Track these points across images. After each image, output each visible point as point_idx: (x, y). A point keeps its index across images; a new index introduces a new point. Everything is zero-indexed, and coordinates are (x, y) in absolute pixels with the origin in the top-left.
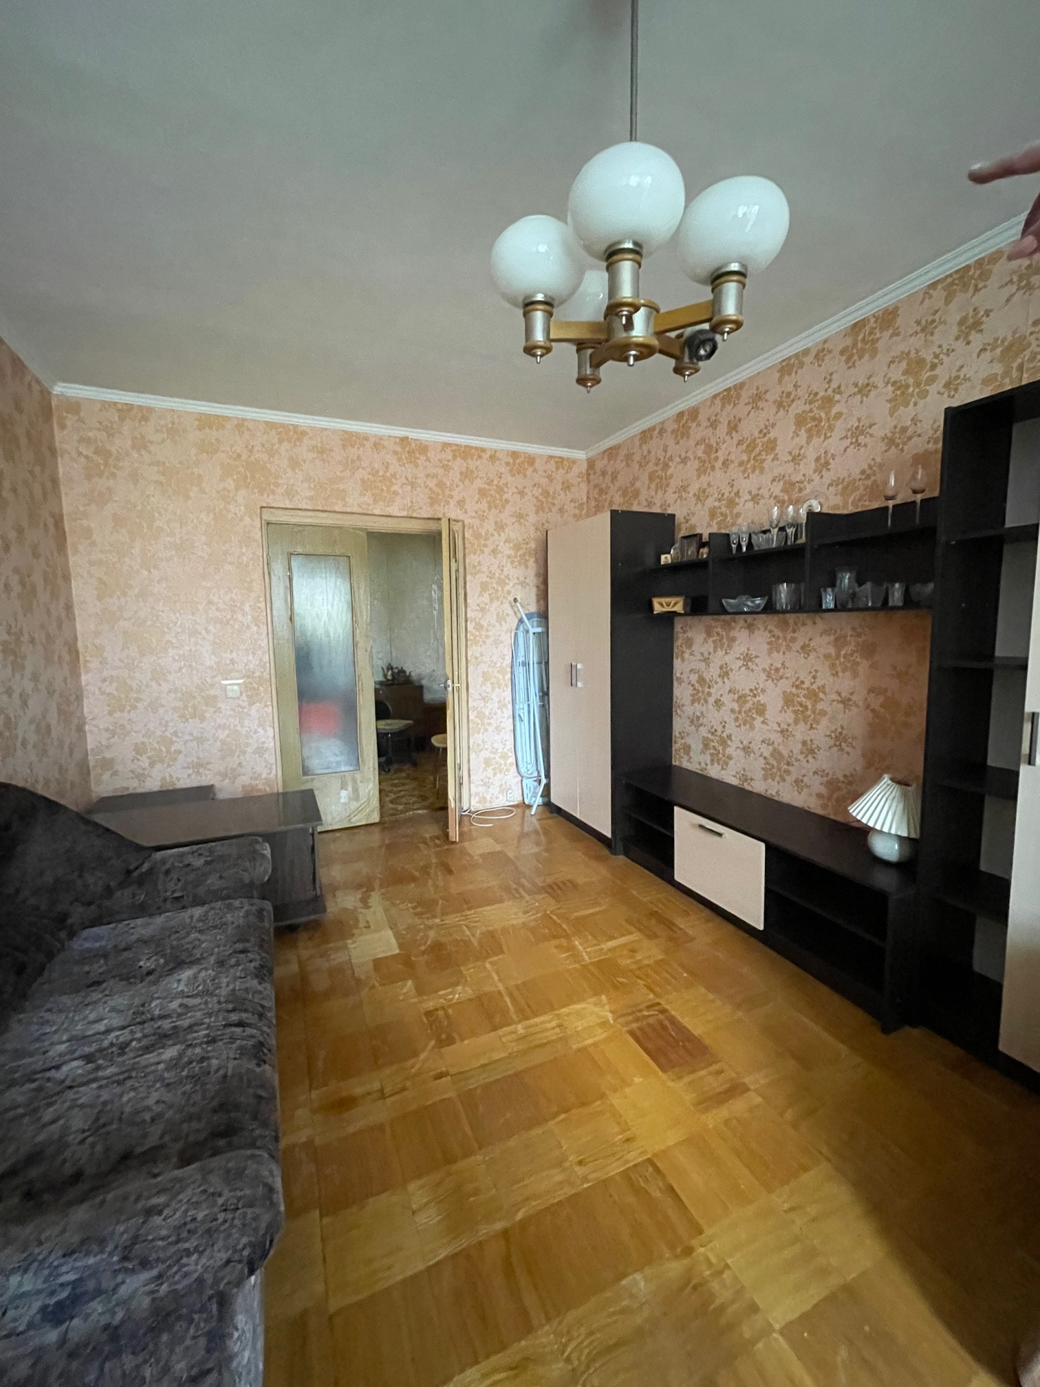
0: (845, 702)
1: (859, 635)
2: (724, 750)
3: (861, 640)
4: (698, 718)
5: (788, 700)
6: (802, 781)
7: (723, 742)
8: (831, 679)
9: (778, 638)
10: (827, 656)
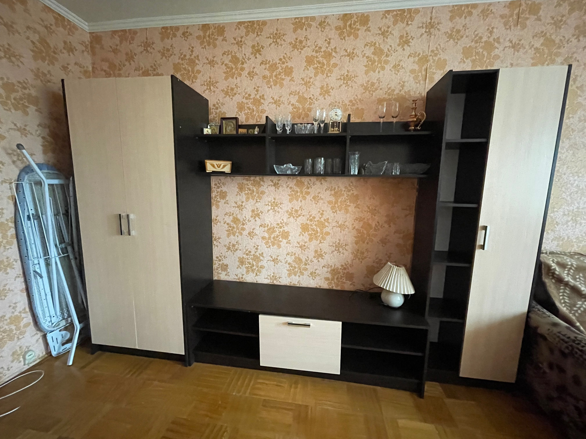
0: (342, 227)
1: (349, 191)
2: (257, 263)
3: (350, 193)
4: (234, 245)
5: (305, 228)
6: (315, 273)
7: (257, 258)
8: (332, 215)
9: (297, 192)
10: (330, 202)
